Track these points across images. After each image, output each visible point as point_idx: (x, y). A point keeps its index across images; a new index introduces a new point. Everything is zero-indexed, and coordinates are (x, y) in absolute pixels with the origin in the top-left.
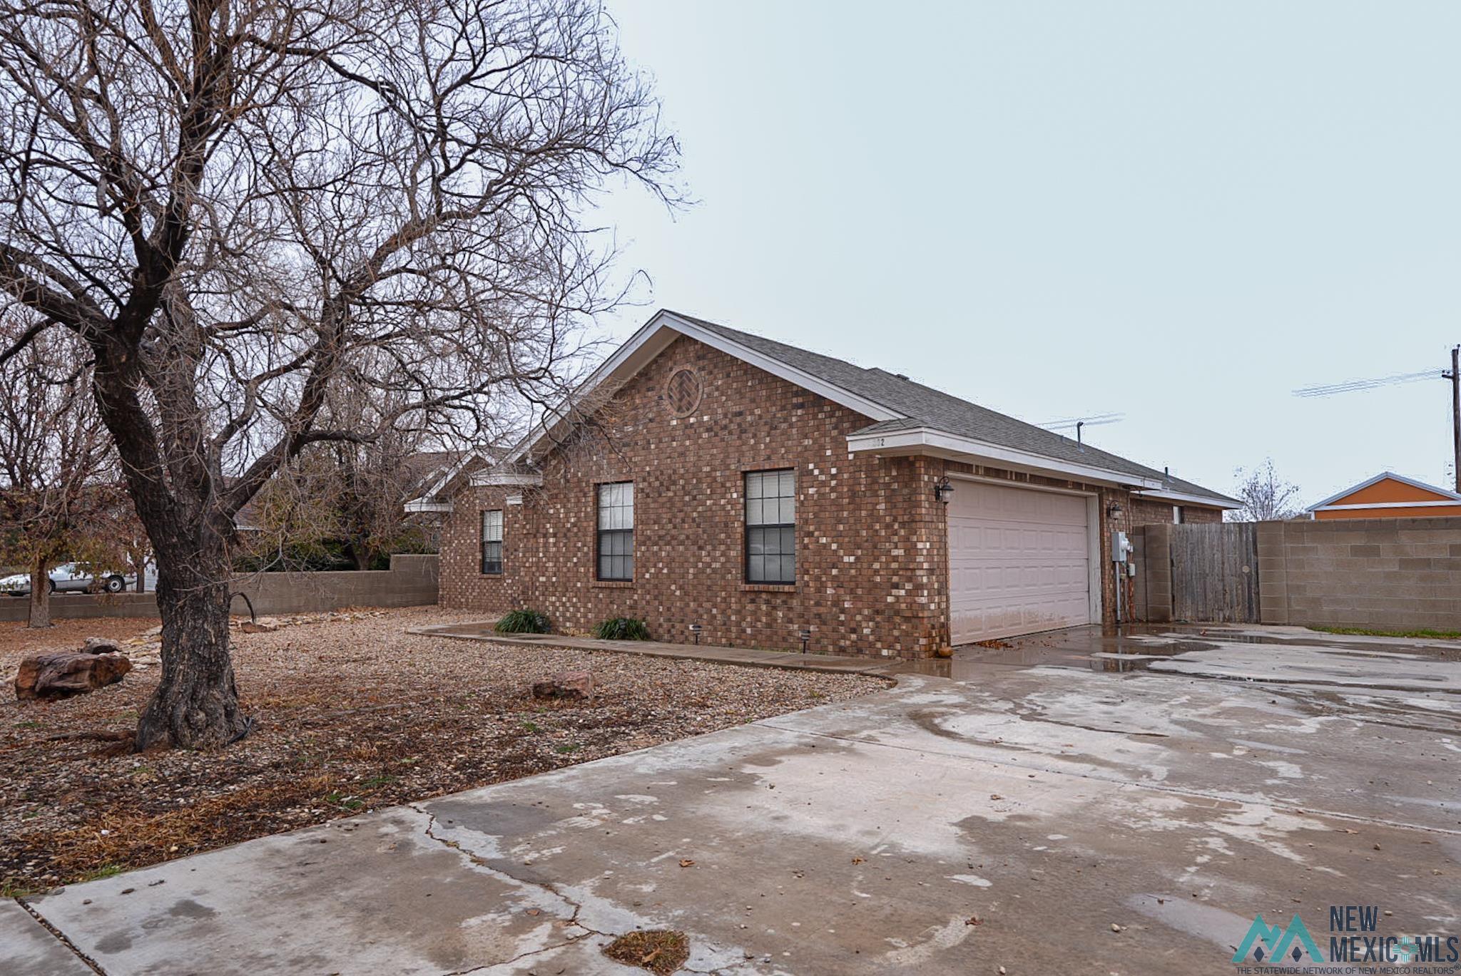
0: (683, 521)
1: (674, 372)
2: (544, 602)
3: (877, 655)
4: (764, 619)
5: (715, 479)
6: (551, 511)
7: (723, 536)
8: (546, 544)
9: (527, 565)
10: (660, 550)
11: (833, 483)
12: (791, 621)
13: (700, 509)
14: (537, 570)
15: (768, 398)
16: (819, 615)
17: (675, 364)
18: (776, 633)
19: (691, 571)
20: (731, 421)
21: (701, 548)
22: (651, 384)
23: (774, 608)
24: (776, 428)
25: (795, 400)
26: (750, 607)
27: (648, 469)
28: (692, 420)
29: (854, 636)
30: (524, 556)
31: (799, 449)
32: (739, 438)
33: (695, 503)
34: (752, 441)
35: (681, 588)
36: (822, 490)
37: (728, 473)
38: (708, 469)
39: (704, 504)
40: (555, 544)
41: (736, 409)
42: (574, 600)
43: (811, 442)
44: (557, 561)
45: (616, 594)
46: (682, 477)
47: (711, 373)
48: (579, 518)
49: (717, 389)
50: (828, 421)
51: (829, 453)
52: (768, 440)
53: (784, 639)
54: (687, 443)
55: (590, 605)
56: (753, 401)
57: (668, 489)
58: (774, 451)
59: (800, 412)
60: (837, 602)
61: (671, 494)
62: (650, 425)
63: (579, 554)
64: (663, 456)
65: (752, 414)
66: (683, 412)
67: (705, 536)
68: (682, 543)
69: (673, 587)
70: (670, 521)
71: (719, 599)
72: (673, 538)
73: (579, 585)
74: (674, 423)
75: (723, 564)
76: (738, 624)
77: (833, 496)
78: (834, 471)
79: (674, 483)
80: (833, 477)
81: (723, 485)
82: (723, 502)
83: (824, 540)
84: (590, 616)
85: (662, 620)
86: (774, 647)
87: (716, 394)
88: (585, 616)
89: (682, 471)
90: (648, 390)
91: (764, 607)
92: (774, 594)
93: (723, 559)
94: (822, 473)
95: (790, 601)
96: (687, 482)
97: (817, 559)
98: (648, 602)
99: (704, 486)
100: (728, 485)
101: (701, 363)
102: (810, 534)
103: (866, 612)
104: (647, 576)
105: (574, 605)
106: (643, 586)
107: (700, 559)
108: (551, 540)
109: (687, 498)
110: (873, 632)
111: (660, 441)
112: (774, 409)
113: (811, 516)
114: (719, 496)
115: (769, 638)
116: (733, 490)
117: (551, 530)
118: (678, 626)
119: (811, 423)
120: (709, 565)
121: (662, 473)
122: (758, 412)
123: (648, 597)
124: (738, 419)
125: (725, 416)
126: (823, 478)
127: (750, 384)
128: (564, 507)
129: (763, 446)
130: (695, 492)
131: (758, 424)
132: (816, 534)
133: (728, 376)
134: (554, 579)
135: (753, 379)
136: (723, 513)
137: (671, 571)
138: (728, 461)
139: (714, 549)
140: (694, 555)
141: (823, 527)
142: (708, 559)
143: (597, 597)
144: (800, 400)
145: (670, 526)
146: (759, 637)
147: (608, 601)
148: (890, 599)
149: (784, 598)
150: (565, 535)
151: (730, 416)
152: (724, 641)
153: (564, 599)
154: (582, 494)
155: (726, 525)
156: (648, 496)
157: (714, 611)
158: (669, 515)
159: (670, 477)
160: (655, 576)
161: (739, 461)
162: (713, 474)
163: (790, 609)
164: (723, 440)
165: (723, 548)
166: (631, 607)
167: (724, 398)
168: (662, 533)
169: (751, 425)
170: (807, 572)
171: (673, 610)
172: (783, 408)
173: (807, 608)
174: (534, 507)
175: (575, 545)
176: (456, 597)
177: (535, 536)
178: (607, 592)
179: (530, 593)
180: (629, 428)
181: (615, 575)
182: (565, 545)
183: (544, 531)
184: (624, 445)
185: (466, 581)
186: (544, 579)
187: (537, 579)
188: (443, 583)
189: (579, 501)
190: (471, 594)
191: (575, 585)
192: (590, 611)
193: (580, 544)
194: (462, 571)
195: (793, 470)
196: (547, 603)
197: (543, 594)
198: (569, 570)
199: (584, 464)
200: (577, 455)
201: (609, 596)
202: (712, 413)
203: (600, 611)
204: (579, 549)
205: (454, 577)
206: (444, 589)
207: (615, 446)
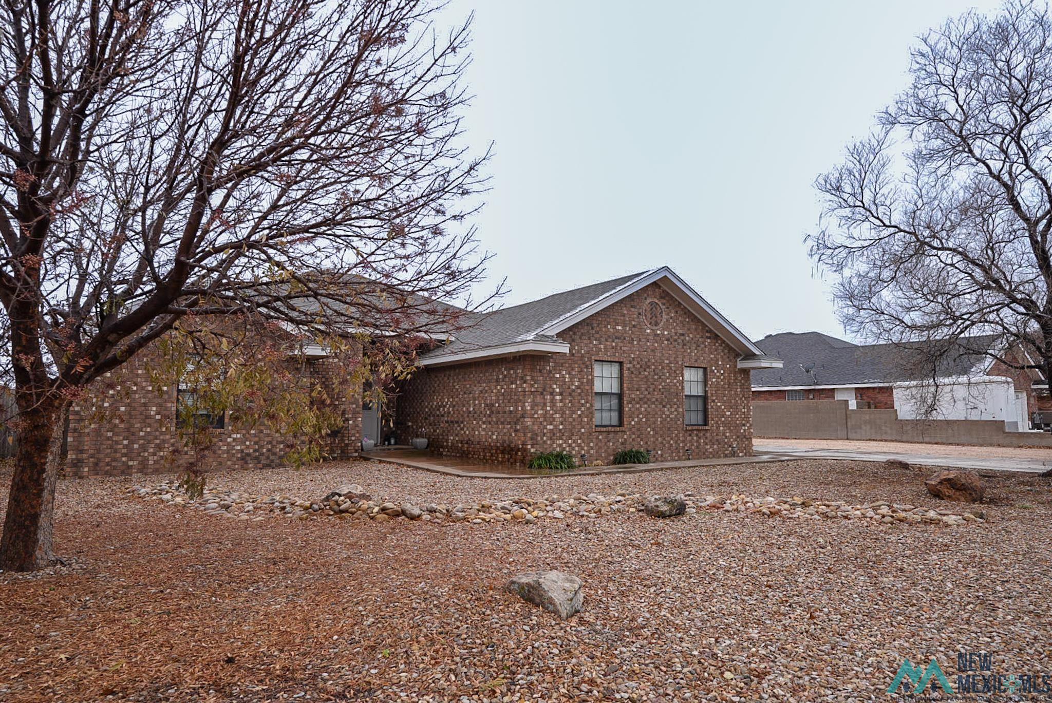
0: (654, 390)
1: (648, 301)
2: (551, 445)
4: (695, 444)
5: (671, 368)
6: (558, 376)
7: (675, 400)
8: (553, 401)
9: (536, 416)
10: (641, 406)
11: (722, 377)
12: (706, 444)
13: (663, 384)
14: (545, 420)
15: (696, 330)
16: (717, 440)
17: (648, 296)
18: (701, 451)
19: (659, 419)
20: (679, 338)
21: (664, 406)
22: (633, 304)
23: (700, 438)
24: (699, 346)
25: (707, 334)
26: (689, 438)
27: (633, 356)
28: (658, 332)
29: (730, 449)
30: (532, 409)
31: (709, 359)
32: (683, 347)
33: (661, 380)
34: (689, 351)
35: (653, 430)
36: (718, 380)
37: (677, 365)
38: (668, 362)
39: (665, 381)
40: (561, 401)
41: (681, 332)
42: (579, 441)
43: (713, 356)
44: (564, 413)
45: (611, 436)
46: (653, 364)
47: (668, 308)
48: (582, 383)
49: (672, 318)
50: (720, 348)
51: (720, 363)
52: (696, 351)
53: (704, 453)
54: (656, 345)
55: (592, 444)
56: (689, 330)
57: (645, 370)
58: (698, 358)
59: (709, 341)
60: (724, 434)
61: (646, 373)
62: (633, 329)
63: (583, 409)
64: (642, 350)
65: (689, 336)
66: (653, 326)
67: (666, 400)
68: (654, 403)
69: (649, 429)
70: (646, 390)
71: (674, 435)
72: (648, 399)
73: (583, 430)
74: (648, 331)
75: (675, 415)
76: (683, 448)
77: (722, 383)
78: (722, 372)
79: (649, 367)
80: (722, 374)
81: (675, 372)
82: (675, 381)
83: (719, 404)
84: (592, 452)
85: (642, 450)
86: (700, 458)
87: (671, 320)
88: (588, 452)
89: (653, 360)
90: (632, 307)
91: (695, 438)
92: (699, 431)
93: (675, 413)
94: (718, 371)
95: (706, 434)
96: (656, 367)
97: (717, 413)
98: (633, 440)
99: (665, 371)
100: (678, 372)
101: (664, 301)
102: (713, 401)
103: (734, 437)
104: (633, 423)
105: (579, 445)
106: (630, 430)
107: (663, 413)
108: (558, 397)
109: (656, 377)
110: (736, 446)
111: (640, 340)
112: (698, 336)
113: (714, 392)
114: (673, 378)
115: (698, 454)
116: (680, 375)
117: (558, 390)
118: (652, 453)
119: (713, 347)
120: (668, 416)
121: (641, 360)
122: (691, 336)
123: (633, 436)
124: (682, 338)
125: (676, 334)
126: (718, 374)
127: (687, 320)
128: (569, 374)
129: (693, 354)
130: (660, 374)
131: (691, 342)
132: (716, 401)
133: (677, 312)
134: (561, 427)
135: (689, 318)
136: (675, 387)
137: (647, 420)
138: (677, 359)
139: (671, 407)
140: (660, 410)
141: (718, 398)
142: (668, 413)
143: (597, 438)
144: (709, 335)
145: (646, 393)
147: (606, 440)
148: (742, 431)
149: (703, 432)
150: (570, 394)
151: (678, 335)
153: (570, 441)
154: (584, 366)
155: (677, 394)
156: (632, 373)
157: (672, 442)
158: (646, 386)
159: (646, 363)
160: (638, 423)
161: (683, 360)
162: (670, 365)
163: (706, 438)
164: (675, 347)
165: (675, 406)
166: (622, 443)
167: (675, 324)
168: (641, 396)
169: (688, 342)
170: (713, 419)
171: (649, 443)
172: (702, 337)
173: (713, 437)
174: (540, 371)
175: (579, 402)
176: (115, 460)
177: (542, 393)
178: (605, 434)
179: (539, 438)
180: (620, 328)
181: (604, 423)
182: (570, 401)
183: (551, 390)
184: (616, 338)
185: (143, 438)
186: (551, 427)
187: (545, 427)
188: (80, 443)
189: (582, 371)
190: (154, 454)
191: (580, 431)
192: (592, 448)
193: (583, 402)
194: (132, 426)
195: (705, 369)
196: (555, 446)
197: (551, 439)
198: (574, 420)
199: (586, 345)
200: (580, 338)
201: (606, 438)
202: (669, 331)
203: (600, 448)
204: (583, 405)
205: (110, 434)
206: (82, 451)
207: (609, 337)
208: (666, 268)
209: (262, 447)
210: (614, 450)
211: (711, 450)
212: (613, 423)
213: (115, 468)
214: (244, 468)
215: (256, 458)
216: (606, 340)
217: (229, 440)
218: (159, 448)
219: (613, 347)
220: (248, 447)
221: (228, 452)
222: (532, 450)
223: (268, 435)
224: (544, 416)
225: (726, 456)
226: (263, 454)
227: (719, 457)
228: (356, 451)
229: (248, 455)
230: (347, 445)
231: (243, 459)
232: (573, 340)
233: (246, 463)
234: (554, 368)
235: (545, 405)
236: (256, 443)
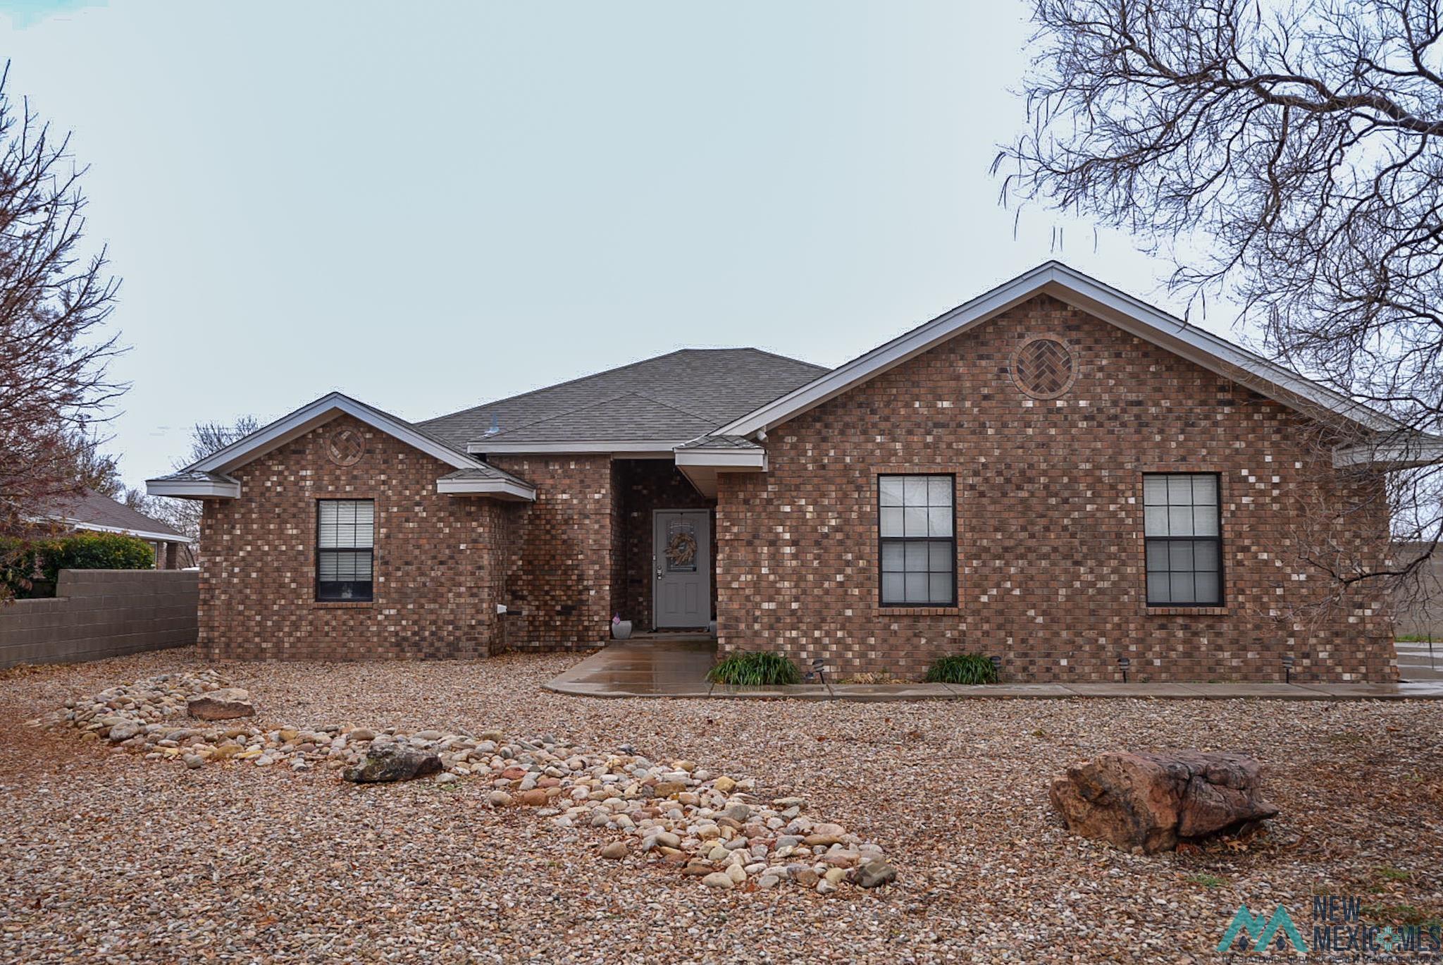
0: (1047, 529)
1: (1027, 340)
2: (773, 638)
3: (1338, 679)
4: (1180, 648)
5: (1100, 480)
6: (788, 509)
7: (1113, 549)
8: (776, 559)
9: (735, 585)
10: (1007, 564)
11: (1276, 493)
12: (1220, 649)
13: (1076, 515)
14: (757, 592)
15: (1181, 389)
16: (1259, 641)
17: (1028, 329)
18: (1199, 663)
19: (1062, 592)
20: (1124, 411)
21: (1077, 563)
22: (984, 350)
23: (1196, 634)
24: (1193, 425)
25: (1220, 396)
26: (1158, 634)
27: (983, 460)
28: (1059, 404)
29: (1306, 662)
30: (727, 572)
31: (1228, 452)
32: (1138, 432)
33: (1067, 507)
34: (1158, 438)
35: (1044, 613)
36: (1261, 500)
37: (1120, 473)
38: (1088, 466)
39: (1081, 508)
40: (795, 556)
41: (1132, 397)
42: (840, 634)
43: (1243, 445)
44: (802, 578)
45: (922, 625)
46: (1045, 473)
47: (1090, 349)
48: (847, 521)
49: (1101, 369)
50: (1266, 423)
51: (1268, 459)
52: (1181, 438)
53: (1210, 670)
54: (1053, 431)
55: (872, 641)
56: (1159, 390)
57: (1019, 488)
58: (1192, 452)
59: (1227, 410)
60: (1284, 627)
61: (1023, 494)
62: (984, 404)
63: (849, 571)
64: (1009, 445)
65: (1157, 404)
66: (1042, 392)
67: (1085, 549)
68: (1045, 556)
69: (1032, 613)
70: (1024, 529)
71: (1109, 626)
72: (1029, 549)
73: (849, 613)
74: (1030, 404)
75: (1114, 583)
76: (1140, 655)
77: (1276, 507)
78: (1276, 479)
79: (1031, 480)
80: (1275, 486)
81: (1113, 487)
82: (1112, 507)
83: (1265, 556)
84: (872, 655)
85: (1011, 655)
86: (1199, 678)
87: (1100, 375)
88: (862, 655)
89: (1043, 466)
90: (981, 357)
91: (1180, 634)
92: (1196, 618)
93: (1114, 577)
94: (1259, 479)
95: (1218, 625)
96: (1053, 480)
97: (1256, 577)
98: (986, 634)
99: (1082, 487)
100: (1121, 487)
101: (1075, 335)
102: (1245, 549)
103: (1322, 634)
104: (984, 599)
105: (838, 642)
106: (976, 612)
107: (1077, 577)
108: (787, 550)
109: (1053, 501)
110: (1331, 656)
111: (1005, 425)
112: (1190, 402)
113: (1246, 528)
114: (1105, 501)
115: (1190, 670)
116: (1130, 493)
117: (787, 536)
118: (1041, 662)
119: (1244, 424)
120: (1093, 584)
121: (1009, 467)
122: (1166, 403)
123: (986, 627)
124: (1136, 410)
125: (1115, 403)
126: (1262, 486)
127: (1152, 369)
128: (815, 503)
129: (1174, 445)
130: (1066, 494)
131: (1165, 418)
132: (1254, 548)
133: (1118, 355)
134: (794, 606)
135: (1157, 363)
136: (1113, 521)
137: (1027, 592)
138: (1121, 459)
139: (1101, 564)
140: (1066, 571)
141: (1262, 541)
142: (1090, 578)
143: (887, 627)
144: (1228, 396)
145: (1023, 535)
146: (1173, 669)
147: (910, 633)
148: (1352, 620)
149: (1210, 622)
150: (817, 543)
151: (1122, 404)
152: (1117, 676)
153: (817, 634)
154: (852, 487)
155: (1119, 535)
156: (982, 494)
157: (1102, 641)
158: (1021, 521)
159: (1022, 472)
160: (999, 599)
161: (1138, 460)
162: (1097, 473)
163: (1219, 634)
164: (1112, 432)
165: (1114, 563)
166: (954, 641)
167: (1112, 382)
168: (1011, 543)
169: (1156, 418)
170: (1242, 592)
171: (1031, 642)
172: (1203, 403)
173: (1243, 633)
174: (746, 502)
175: (839, 557)
176: (247, 640)
177: (750, 543)
178: (906, 622)
179: (742, 626)
180: (946, 404)
181: (910, 599)
182: (818, 557)
183: (771, 536)
184: (936, 425)
185: (276, 613)
186: (772, 606)
187: (757, 606)
188: (211, 618)
189: (846, 496)
190: (290, 635)
191: (840, 614)
192: (873, 648)
193: (849, 556)
194: (264, 597)
195: (1218, 475)
196: (781, 641)
197: (771, 628)
198: (827, 592)
199: (857, 446)
200: (842, 433)
201: (910, 627)
202: (1094, 398)
203: (894, 648)
204: (848, 563)
205: (241, 607)
206: (212, 629)
207: (918, 425)
208: (1054, 265)
209: (423, 629)
210: (932, 654)
211: (1235, 663)
212: (936, 598)
213: (247, 651)
214: (400, 658)
215: (416, 644)
216: (910, 432)
217: (380, 617)
218: (296, 626)
219: (927, 446)
220: (404, 628)
221: (379, 634)
222: (728, 648)
223: (432, 612)
224: (756, 585)
225: (1289, 678)
226: (424, 639)
227: (1267, 679)
228: (602, 639)
229: (405, 639)
230: (587, 629)
231: (398, 644)
232: (825, 440)
233: (403, 650)
234: (779, 495)
235: (757, 564)
236: (415, 623)
